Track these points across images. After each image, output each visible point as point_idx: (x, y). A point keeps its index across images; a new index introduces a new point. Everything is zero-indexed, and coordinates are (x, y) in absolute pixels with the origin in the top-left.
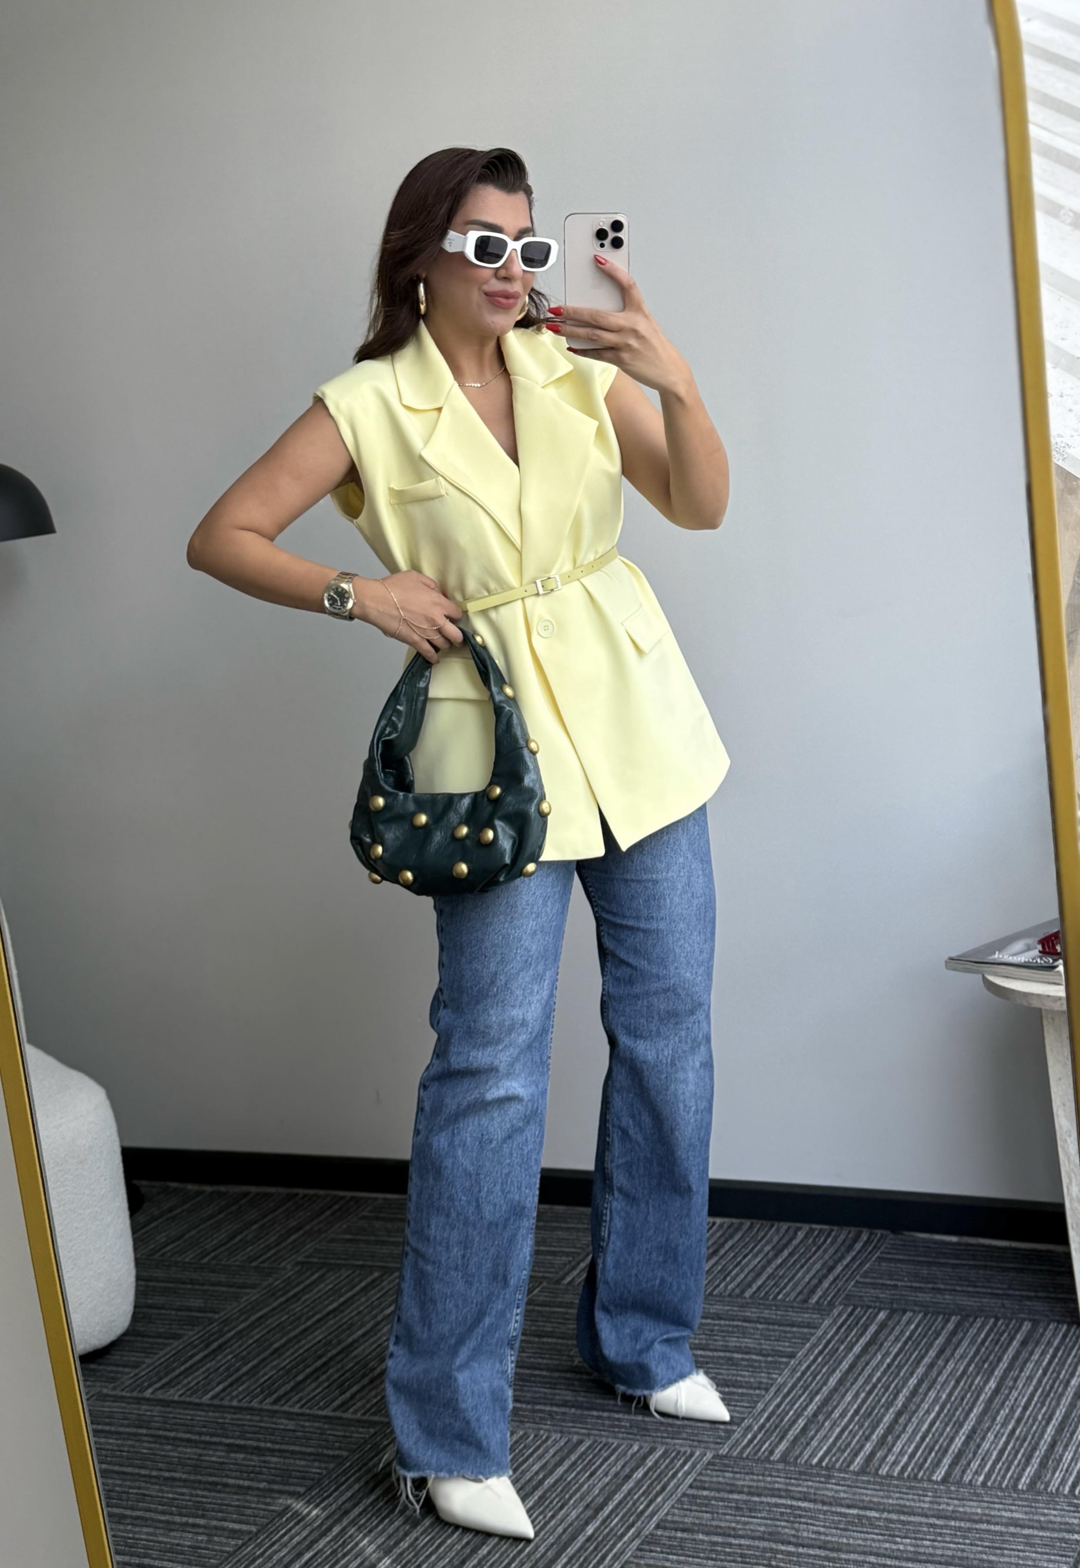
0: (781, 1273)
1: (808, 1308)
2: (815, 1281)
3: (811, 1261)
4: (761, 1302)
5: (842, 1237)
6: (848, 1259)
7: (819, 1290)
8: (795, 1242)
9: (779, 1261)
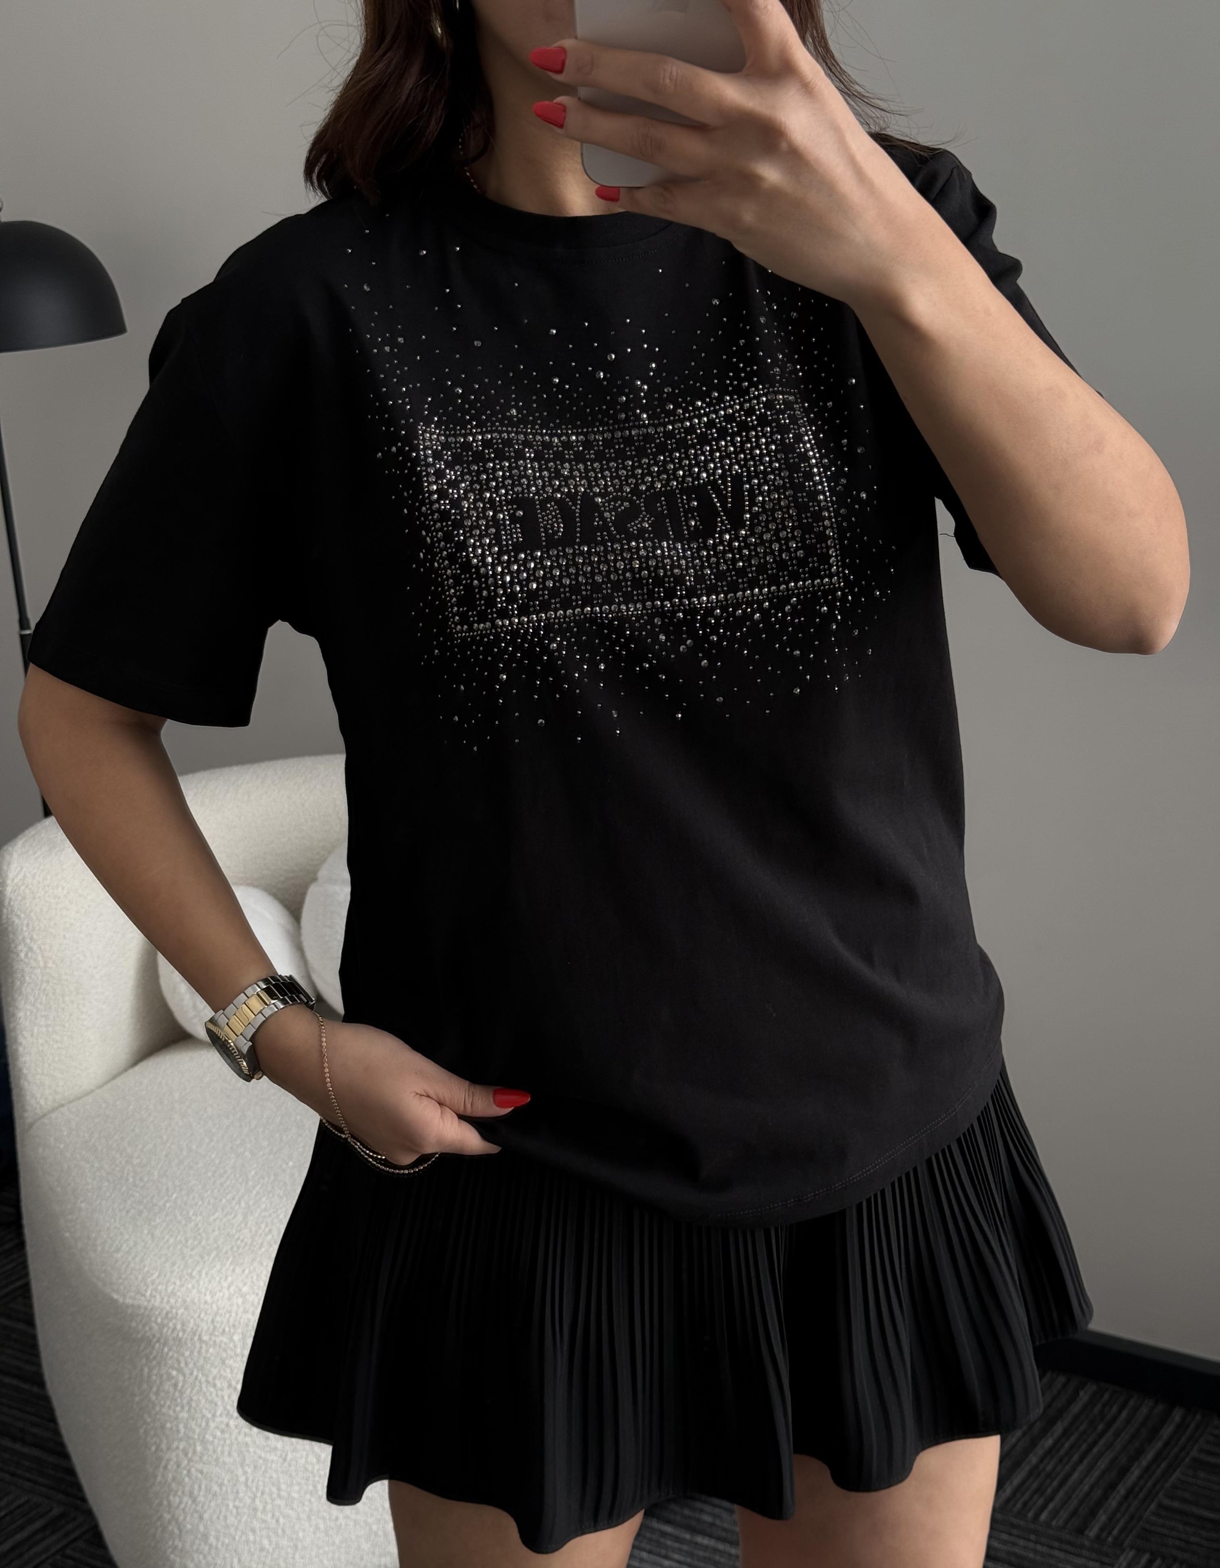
0: (1049, 1468)
1: (1082, 1547)
2: (1098, 1493)
3: (1095, 1450)
4: (1015, 1521)
5: (1144, 1410)
6: (1150, 1455)
7: (1101, 1512)
8: (1076, 1408)
9: (1049, 1442)
